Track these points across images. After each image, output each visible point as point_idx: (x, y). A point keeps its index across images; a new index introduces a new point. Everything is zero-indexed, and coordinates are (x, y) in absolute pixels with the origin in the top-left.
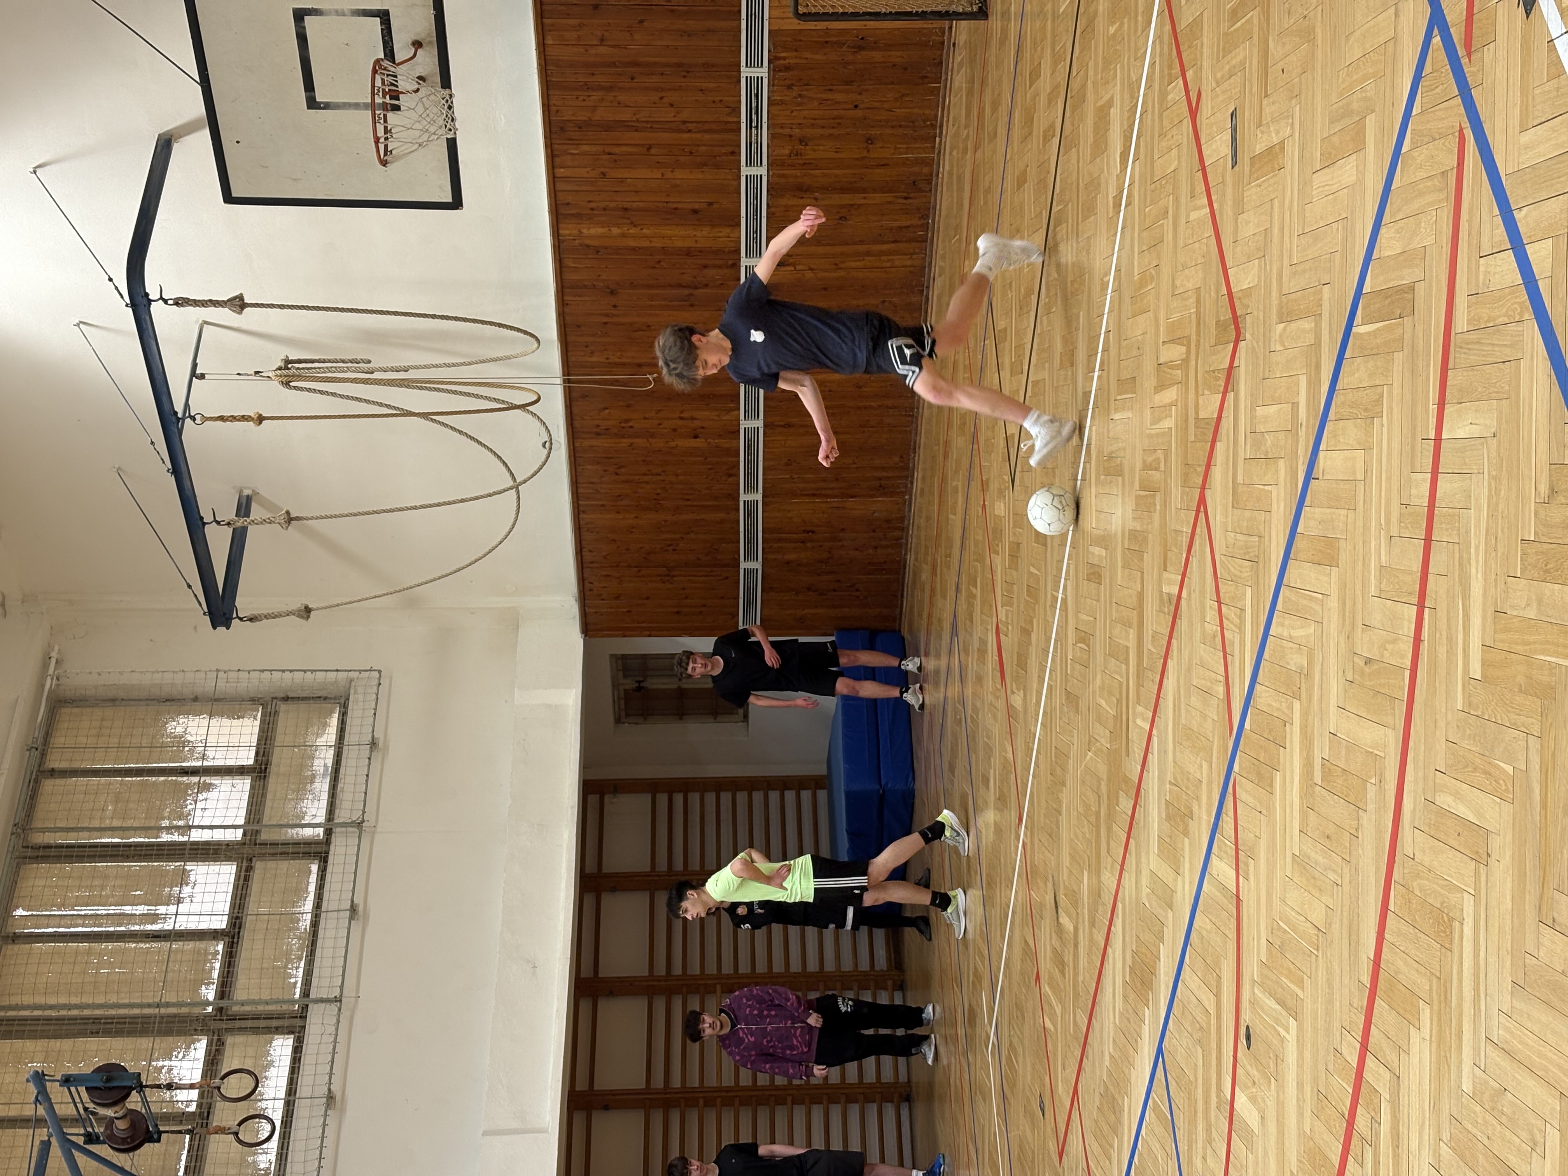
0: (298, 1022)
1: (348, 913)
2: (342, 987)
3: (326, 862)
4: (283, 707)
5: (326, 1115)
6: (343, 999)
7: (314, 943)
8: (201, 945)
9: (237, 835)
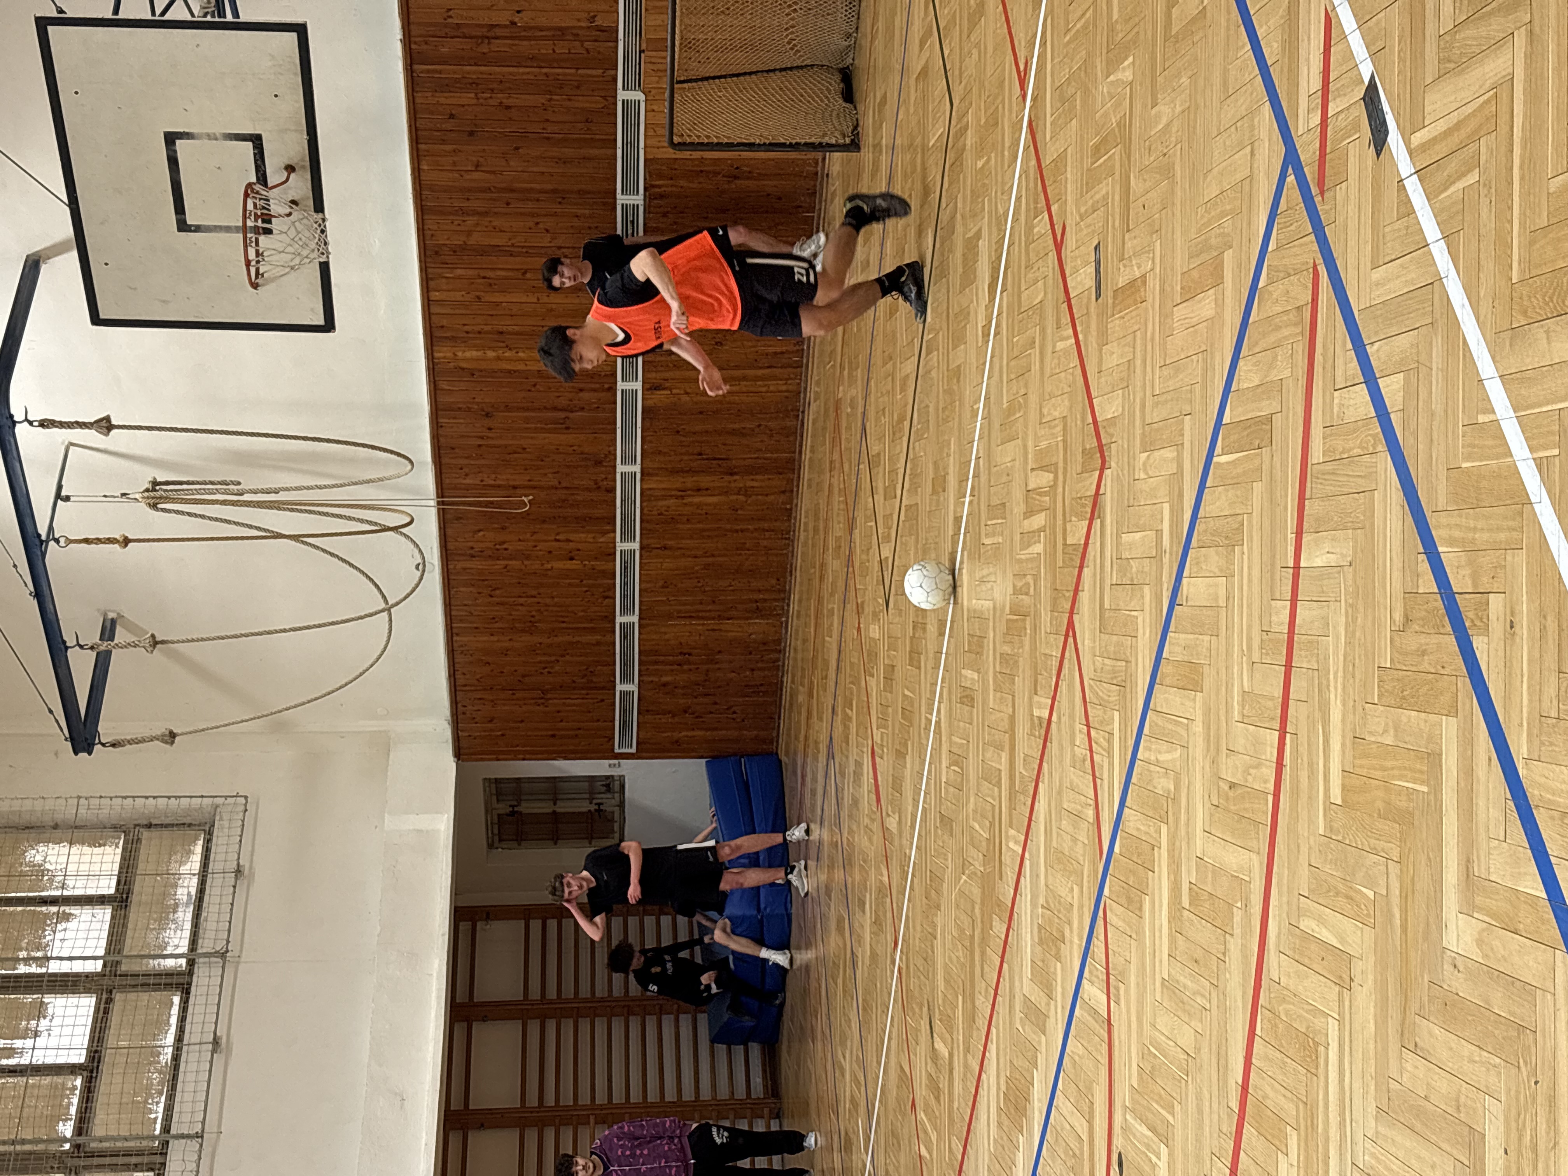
0: (158, 1159)
1: (210, 1047)
2: (203, 1122)
3: (188, 993)
4: (145, 834)
6: (205, 1135)
7: (175, 1077)
8: (59, 1080)
9: (96, 966)
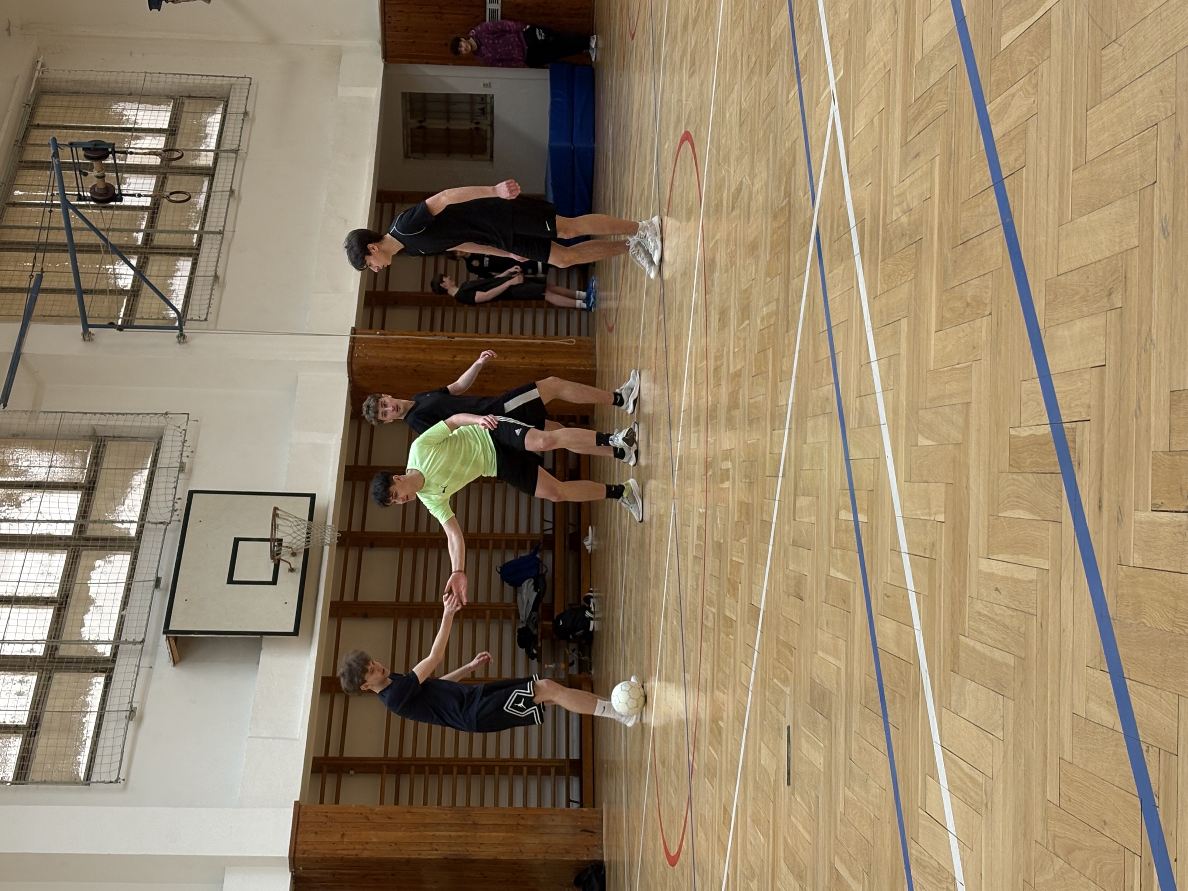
0: (195, 252)
1: (228, 193)
2: (224, 226)
3: (213, 179)
4: (187, 101)
5: (212, 289)
6: (225, 232)
7: (205, 215)
